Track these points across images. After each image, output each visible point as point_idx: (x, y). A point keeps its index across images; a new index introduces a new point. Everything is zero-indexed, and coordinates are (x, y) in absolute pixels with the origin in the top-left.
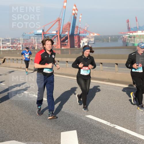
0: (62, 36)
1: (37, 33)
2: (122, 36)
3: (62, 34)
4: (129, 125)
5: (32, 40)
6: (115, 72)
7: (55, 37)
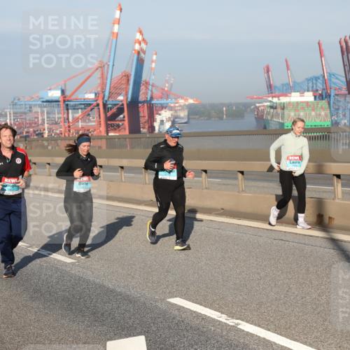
0: (110, 106)
1: (48, 99)
2: (255, 105)
3: (110, 100)
4: (272, 319)
5: (36, 116)
6: (238, 192)
7: (92, 107)
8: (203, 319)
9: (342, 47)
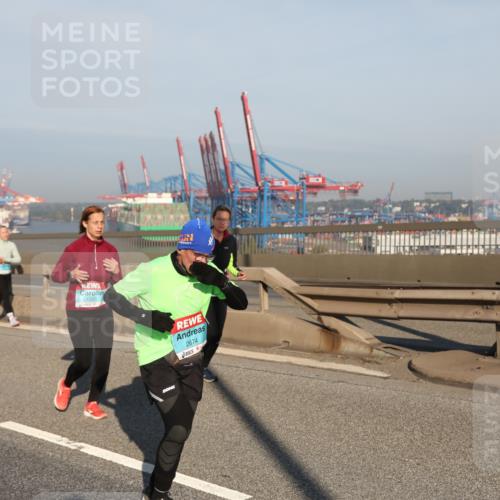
8: (39, 444)
9: (201, 146)
